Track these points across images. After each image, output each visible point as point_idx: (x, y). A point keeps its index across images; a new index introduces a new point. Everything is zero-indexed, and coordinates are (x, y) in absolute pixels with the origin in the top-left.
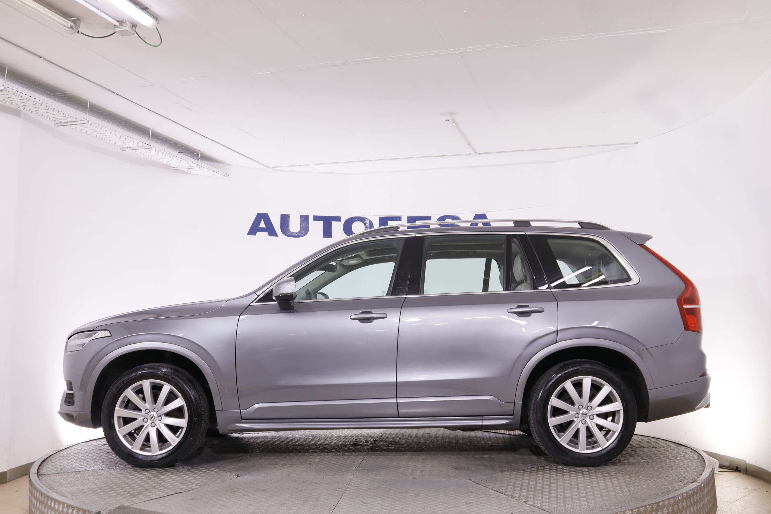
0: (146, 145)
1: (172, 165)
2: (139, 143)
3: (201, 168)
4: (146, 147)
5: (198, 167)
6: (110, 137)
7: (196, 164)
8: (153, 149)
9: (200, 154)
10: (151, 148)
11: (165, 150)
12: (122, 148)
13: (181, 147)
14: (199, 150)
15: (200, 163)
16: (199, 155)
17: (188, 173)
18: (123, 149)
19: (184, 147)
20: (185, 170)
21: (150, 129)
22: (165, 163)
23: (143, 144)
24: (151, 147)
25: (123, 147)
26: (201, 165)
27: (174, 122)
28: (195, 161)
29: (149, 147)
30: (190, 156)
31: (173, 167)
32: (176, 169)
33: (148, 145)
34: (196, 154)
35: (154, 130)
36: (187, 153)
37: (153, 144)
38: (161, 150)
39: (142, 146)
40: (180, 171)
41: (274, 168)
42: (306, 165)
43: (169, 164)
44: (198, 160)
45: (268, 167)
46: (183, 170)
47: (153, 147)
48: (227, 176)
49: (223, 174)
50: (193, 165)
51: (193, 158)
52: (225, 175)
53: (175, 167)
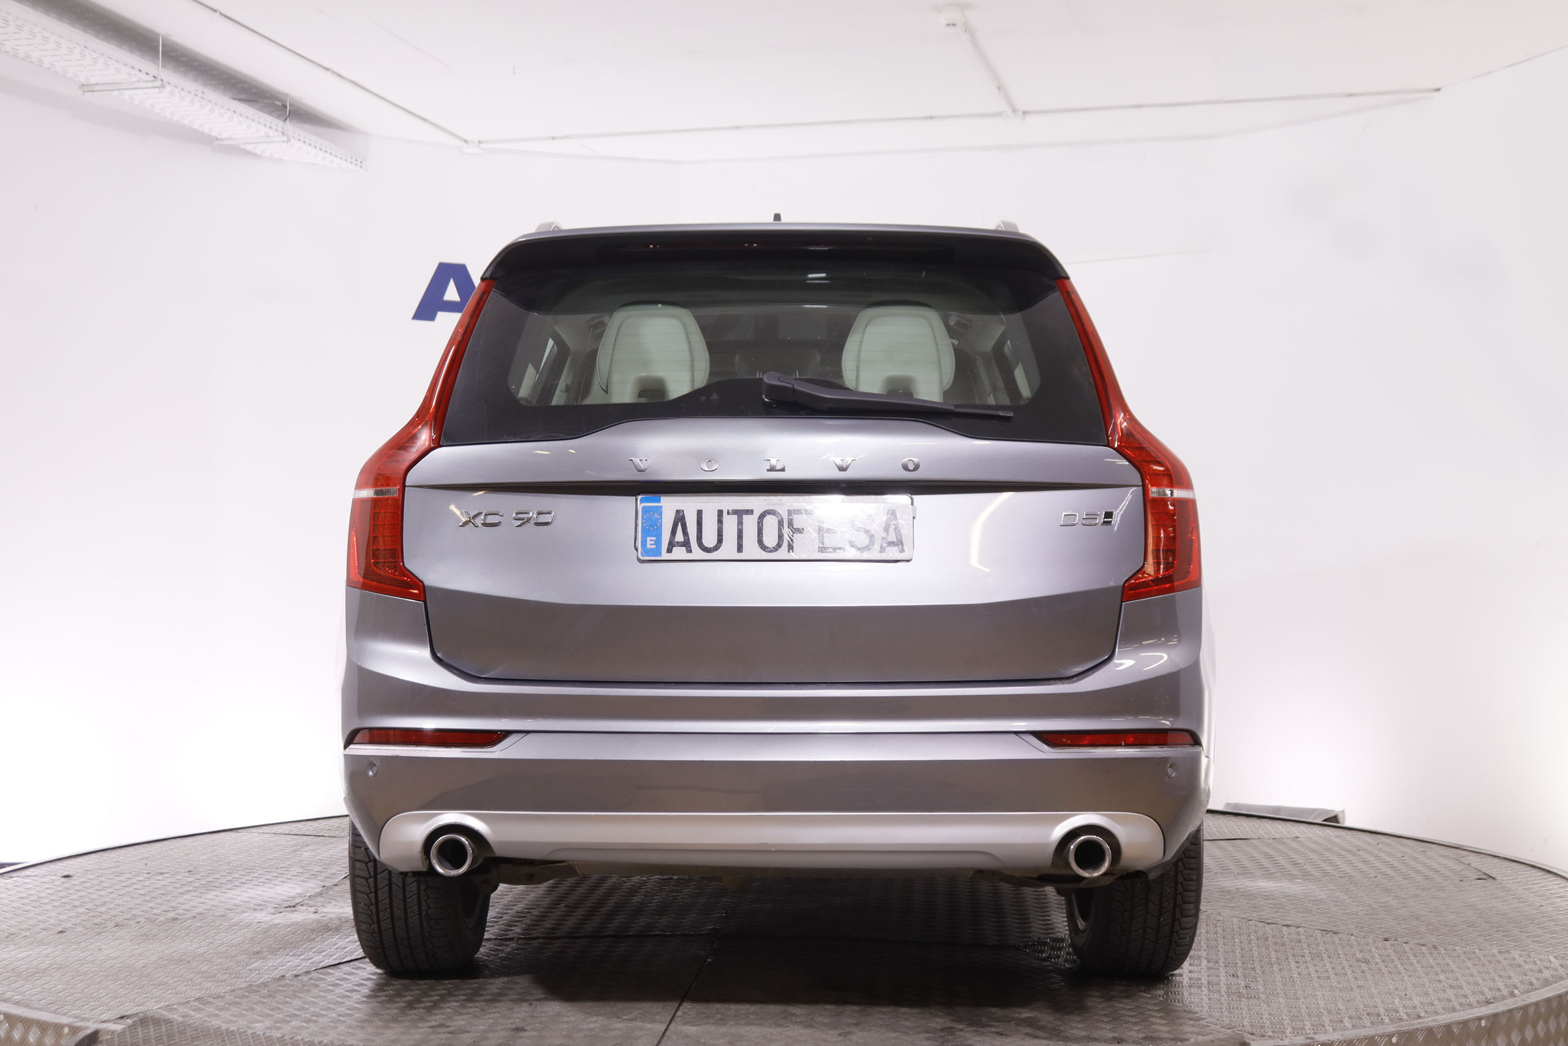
0: (151, 78)
1: (214, 134)
2: (133, 72)
3: (293, 141)
4: (150, 84)
5: (285, 138)
6: (53, 56)
7: (280, 129)
8: (168, 88)
9: (291, 105)
10: (163, 86)
11: (200, 91)
12: (84, 85)
13: (240, 86)
14: (287, 95)
15: (291, 128)
16: (286, 107)
17: (255, 155)
18: (87, 88)
19: (246, 86)
20: (249, 148)
21: (158, 35)
22: (195, 126)
23: (143, 76)
24: (162, 84)
25: (85, 83)
26: (291, 134)
27: (225, 16)
28: (277, 123)
29: (158, 83)
30: (261, 109)
31: (217, 139)
32: (225, 142)
33: (154, 79)
34: (278, 103)
35: (171, 38)
36: (256, 101)
37: (168, 75)
38: (189, 92)
39: (138, 81)
40: (236, 150)
41: (482, 146)
42: (567, 137)
43: (206, 131)
44: (286, 120)
45: (466, 141)
46: (242, 146)
47: (169, 83)
48: (359, 163)
49: (349, 160)
50: (271, 133)
51: (270, 113)
52: (354, 161)
53: (222, 139)
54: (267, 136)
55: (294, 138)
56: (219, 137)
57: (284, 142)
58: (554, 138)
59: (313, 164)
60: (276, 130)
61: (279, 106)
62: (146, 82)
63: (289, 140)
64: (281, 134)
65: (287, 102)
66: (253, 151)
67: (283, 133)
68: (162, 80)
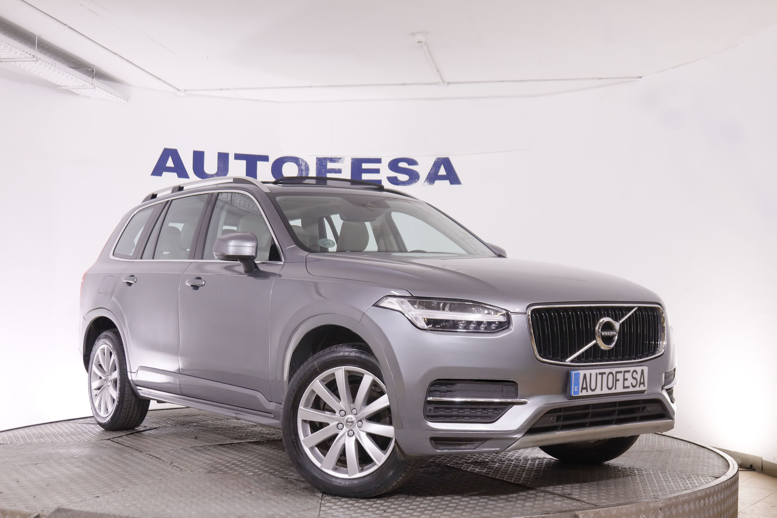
0: (31, 56)
1: (58, 84)
2: (23, 53)
4: (31, 60)
5: (93, 87)
7: (90, 82)
8: (40, 61)
9: (96, 71)
10: (37, 61)
11: (54, 63)
13: (72, 61)
14: (94, 66)
15: (95, 81)
16: (94, 72)
17: (77, 94)
19: (75, 61)
20: (74, 91)
21: (35, 35)
22: (49, 80)
23: (27, 55)
24: (37, 59)
26: (95, 85)
27: (70, 28)
28: (89, 79)
29: (35, 59)
30: (80, 72)
31: (59, 86)
32: (63, 88)
33: (33, 57)
34: (90, 70)
35: (42, 37)
36: (80, 69)
37: (39, 55)
38: (49, 64)
39: (26, 58)
40: (68, 92)
41: (186, 92)
42: (228, 89)
43: (54, 82)
44: (93, 78)
45: (178, 90)
46: (71, 90)
47: (40, 59)
48: (126, 99)
49: (122, 97)
50: (86, 84)
51: (84, 74)
52: (124, 98)
53: (61, 86)
54: (84, 86)
55: (97, 86)
56: (60, 85)
57: (92, 88)
58: (221, 89)
59: (104, 99)
60: (89, 83)
61: (90, 71)
62: (29, 58)
63: (95, 88)
64: (91, 85)
65: (94, 69)
66: (76, 92)
67: (92, 84)
68: (37, 58)
